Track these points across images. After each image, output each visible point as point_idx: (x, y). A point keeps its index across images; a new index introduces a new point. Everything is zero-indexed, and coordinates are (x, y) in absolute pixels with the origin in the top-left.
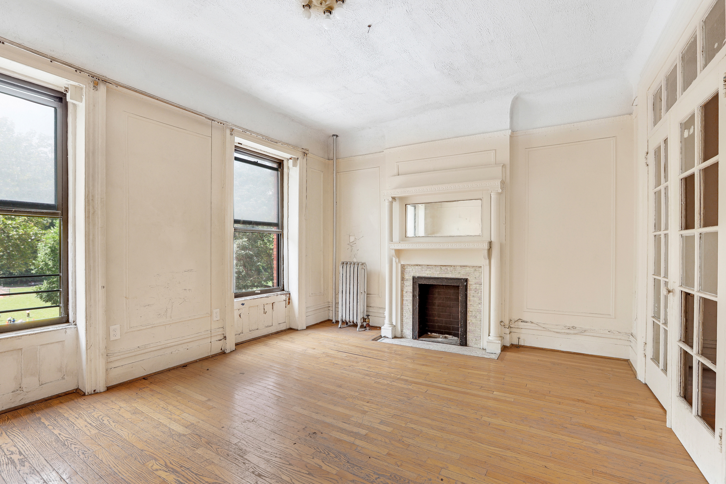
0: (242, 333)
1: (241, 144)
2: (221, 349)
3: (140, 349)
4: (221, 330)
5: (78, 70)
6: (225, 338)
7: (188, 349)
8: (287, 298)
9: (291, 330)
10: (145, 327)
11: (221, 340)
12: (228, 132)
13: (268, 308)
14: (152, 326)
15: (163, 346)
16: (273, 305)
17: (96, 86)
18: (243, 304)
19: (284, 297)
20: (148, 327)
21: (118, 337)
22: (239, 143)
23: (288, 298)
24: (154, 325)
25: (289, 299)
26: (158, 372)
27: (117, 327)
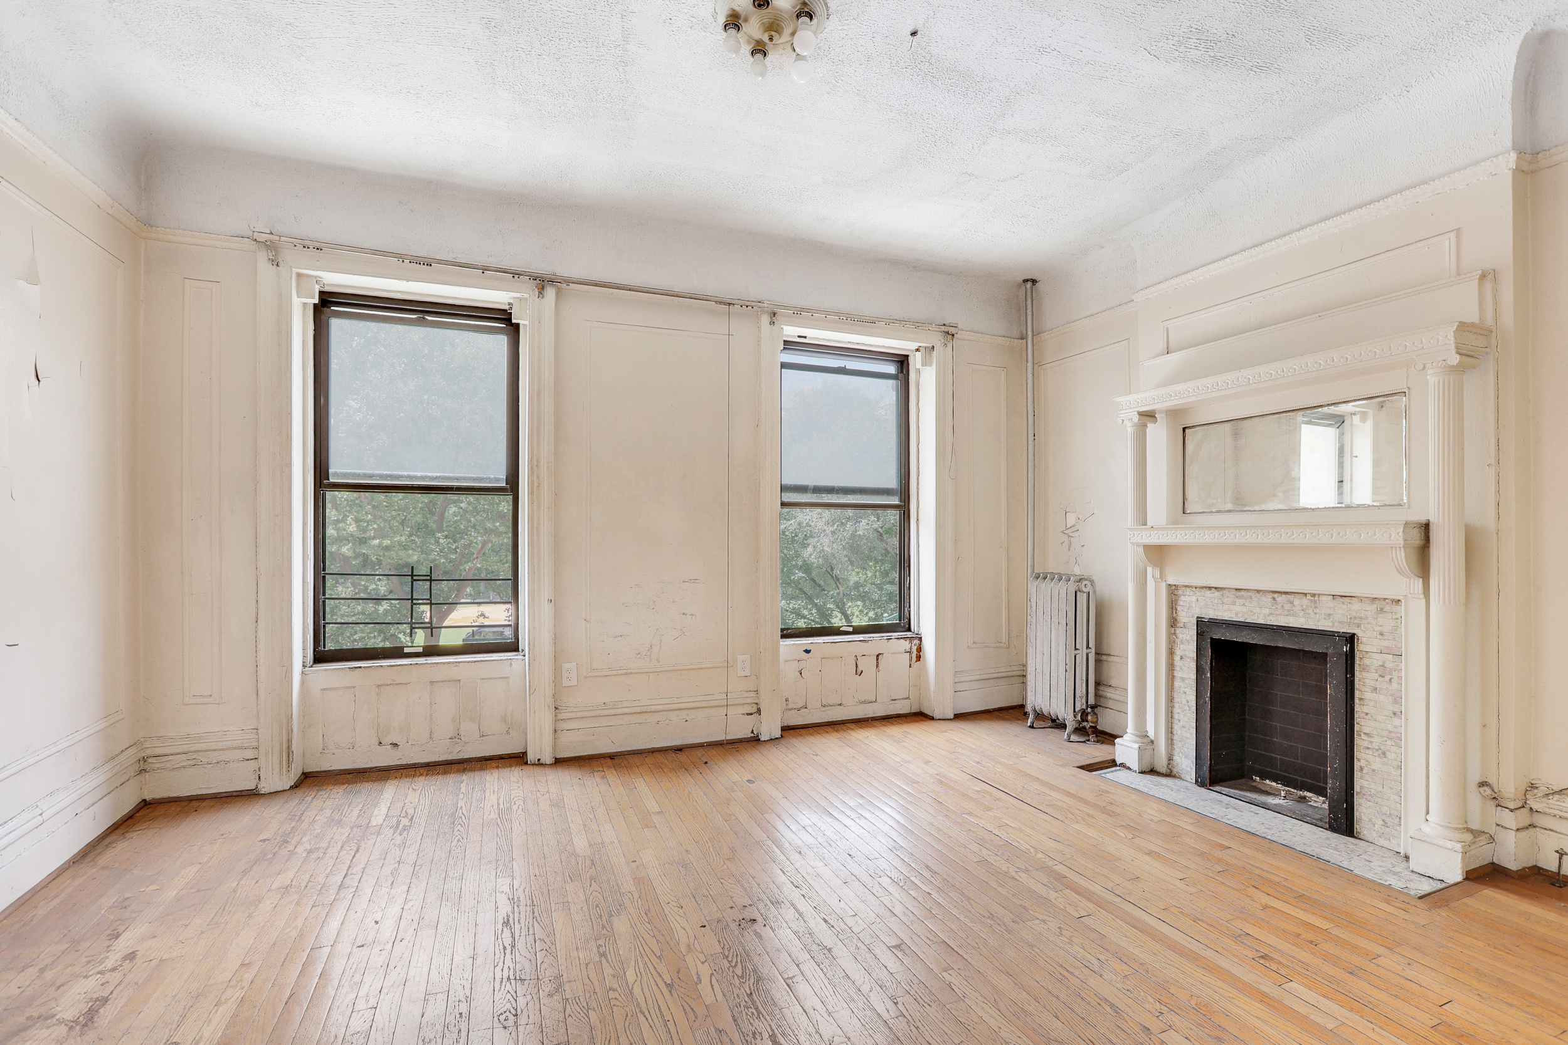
0: (806, 708)
1: (805, 337)
2: (752, 732)
3: (606, 707)
4: (752, 695)
5: (516, 274)
6: (759, 711)
7: (686, 721)
8: (914, 649)
9: (920, 716)
10: (615, 673)
11: (752, 714)
12: (765, 319)
13: (867, 664)
14: (626, 671)
15: (644, 709)
16: (877, 659)
17: (541, 290)
18: (807, 651)
19: (906, 645)
20: (620, 672)
21: (574, 682)
22: (799, 337)
23: (916, 647)
24: (630, 671)
25: (919, 649)
26: (635, 750)
27: (573, 665)
